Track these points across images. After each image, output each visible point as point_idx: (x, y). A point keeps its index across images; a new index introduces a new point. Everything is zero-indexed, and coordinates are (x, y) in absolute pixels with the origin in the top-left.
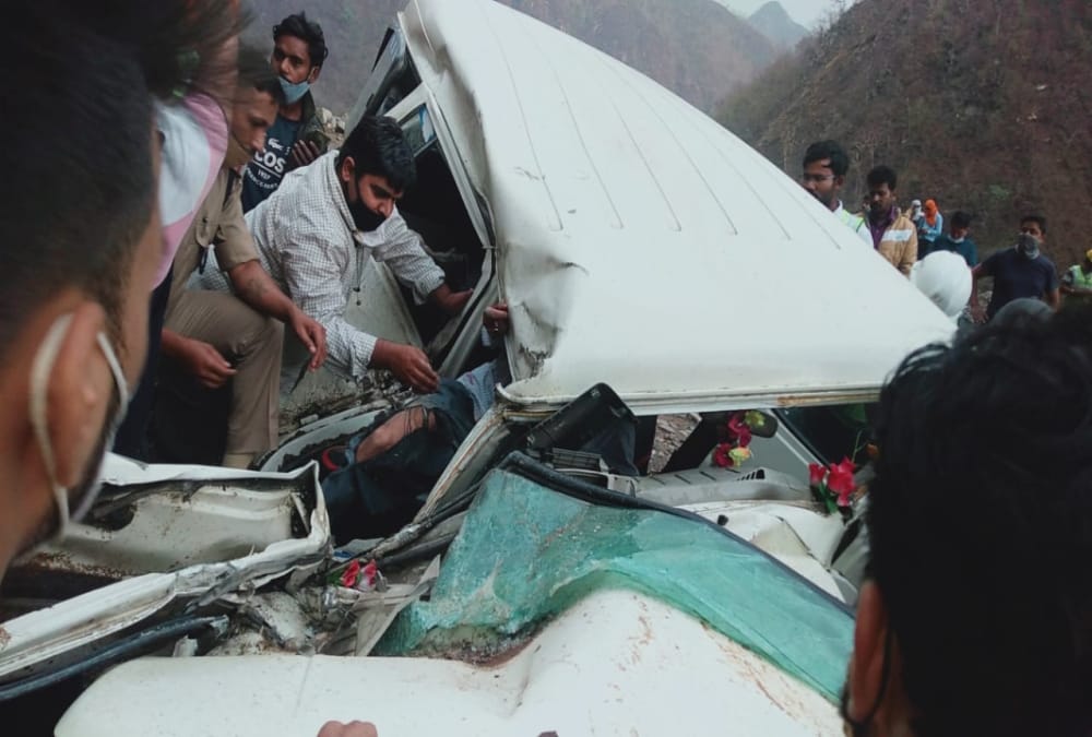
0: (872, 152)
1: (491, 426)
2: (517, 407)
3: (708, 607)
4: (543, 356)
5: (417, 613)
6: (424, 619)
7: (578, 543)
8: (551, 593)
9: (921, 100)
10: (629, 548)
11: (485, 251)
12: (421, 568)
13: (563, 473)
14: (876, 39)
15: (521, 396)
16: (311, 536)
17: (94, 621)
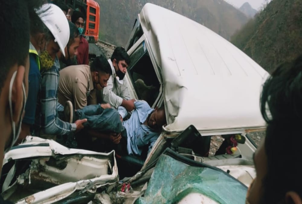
0: (279, 50)
1: (161, 140)
2: (168, 133)
3: (222, 200)
4: (175, 116)
5: (140, 201)
6: (142, 203)
7: (185, 179)
8: (177, 195)
9: (293, 32)
10: (199, 180)
11: (160, 84)
12: (142, 186)
13: (181, 155)
14: (278, 12)
15: (169, 130)
16: (113, 174)
17: (55, 196)
